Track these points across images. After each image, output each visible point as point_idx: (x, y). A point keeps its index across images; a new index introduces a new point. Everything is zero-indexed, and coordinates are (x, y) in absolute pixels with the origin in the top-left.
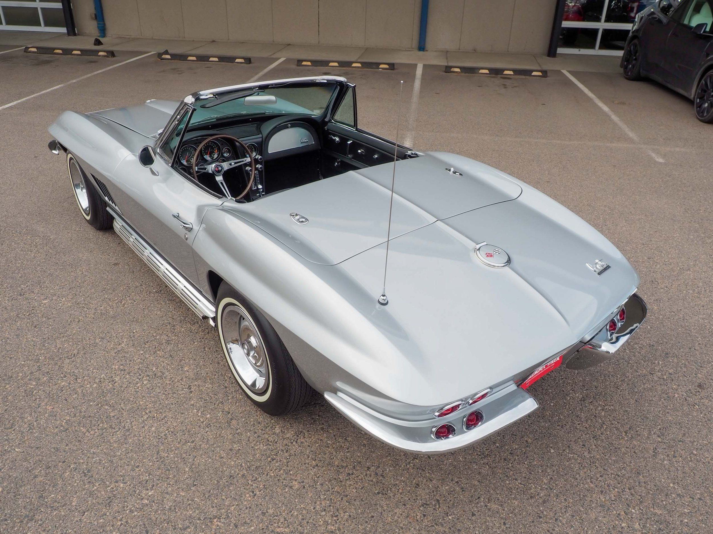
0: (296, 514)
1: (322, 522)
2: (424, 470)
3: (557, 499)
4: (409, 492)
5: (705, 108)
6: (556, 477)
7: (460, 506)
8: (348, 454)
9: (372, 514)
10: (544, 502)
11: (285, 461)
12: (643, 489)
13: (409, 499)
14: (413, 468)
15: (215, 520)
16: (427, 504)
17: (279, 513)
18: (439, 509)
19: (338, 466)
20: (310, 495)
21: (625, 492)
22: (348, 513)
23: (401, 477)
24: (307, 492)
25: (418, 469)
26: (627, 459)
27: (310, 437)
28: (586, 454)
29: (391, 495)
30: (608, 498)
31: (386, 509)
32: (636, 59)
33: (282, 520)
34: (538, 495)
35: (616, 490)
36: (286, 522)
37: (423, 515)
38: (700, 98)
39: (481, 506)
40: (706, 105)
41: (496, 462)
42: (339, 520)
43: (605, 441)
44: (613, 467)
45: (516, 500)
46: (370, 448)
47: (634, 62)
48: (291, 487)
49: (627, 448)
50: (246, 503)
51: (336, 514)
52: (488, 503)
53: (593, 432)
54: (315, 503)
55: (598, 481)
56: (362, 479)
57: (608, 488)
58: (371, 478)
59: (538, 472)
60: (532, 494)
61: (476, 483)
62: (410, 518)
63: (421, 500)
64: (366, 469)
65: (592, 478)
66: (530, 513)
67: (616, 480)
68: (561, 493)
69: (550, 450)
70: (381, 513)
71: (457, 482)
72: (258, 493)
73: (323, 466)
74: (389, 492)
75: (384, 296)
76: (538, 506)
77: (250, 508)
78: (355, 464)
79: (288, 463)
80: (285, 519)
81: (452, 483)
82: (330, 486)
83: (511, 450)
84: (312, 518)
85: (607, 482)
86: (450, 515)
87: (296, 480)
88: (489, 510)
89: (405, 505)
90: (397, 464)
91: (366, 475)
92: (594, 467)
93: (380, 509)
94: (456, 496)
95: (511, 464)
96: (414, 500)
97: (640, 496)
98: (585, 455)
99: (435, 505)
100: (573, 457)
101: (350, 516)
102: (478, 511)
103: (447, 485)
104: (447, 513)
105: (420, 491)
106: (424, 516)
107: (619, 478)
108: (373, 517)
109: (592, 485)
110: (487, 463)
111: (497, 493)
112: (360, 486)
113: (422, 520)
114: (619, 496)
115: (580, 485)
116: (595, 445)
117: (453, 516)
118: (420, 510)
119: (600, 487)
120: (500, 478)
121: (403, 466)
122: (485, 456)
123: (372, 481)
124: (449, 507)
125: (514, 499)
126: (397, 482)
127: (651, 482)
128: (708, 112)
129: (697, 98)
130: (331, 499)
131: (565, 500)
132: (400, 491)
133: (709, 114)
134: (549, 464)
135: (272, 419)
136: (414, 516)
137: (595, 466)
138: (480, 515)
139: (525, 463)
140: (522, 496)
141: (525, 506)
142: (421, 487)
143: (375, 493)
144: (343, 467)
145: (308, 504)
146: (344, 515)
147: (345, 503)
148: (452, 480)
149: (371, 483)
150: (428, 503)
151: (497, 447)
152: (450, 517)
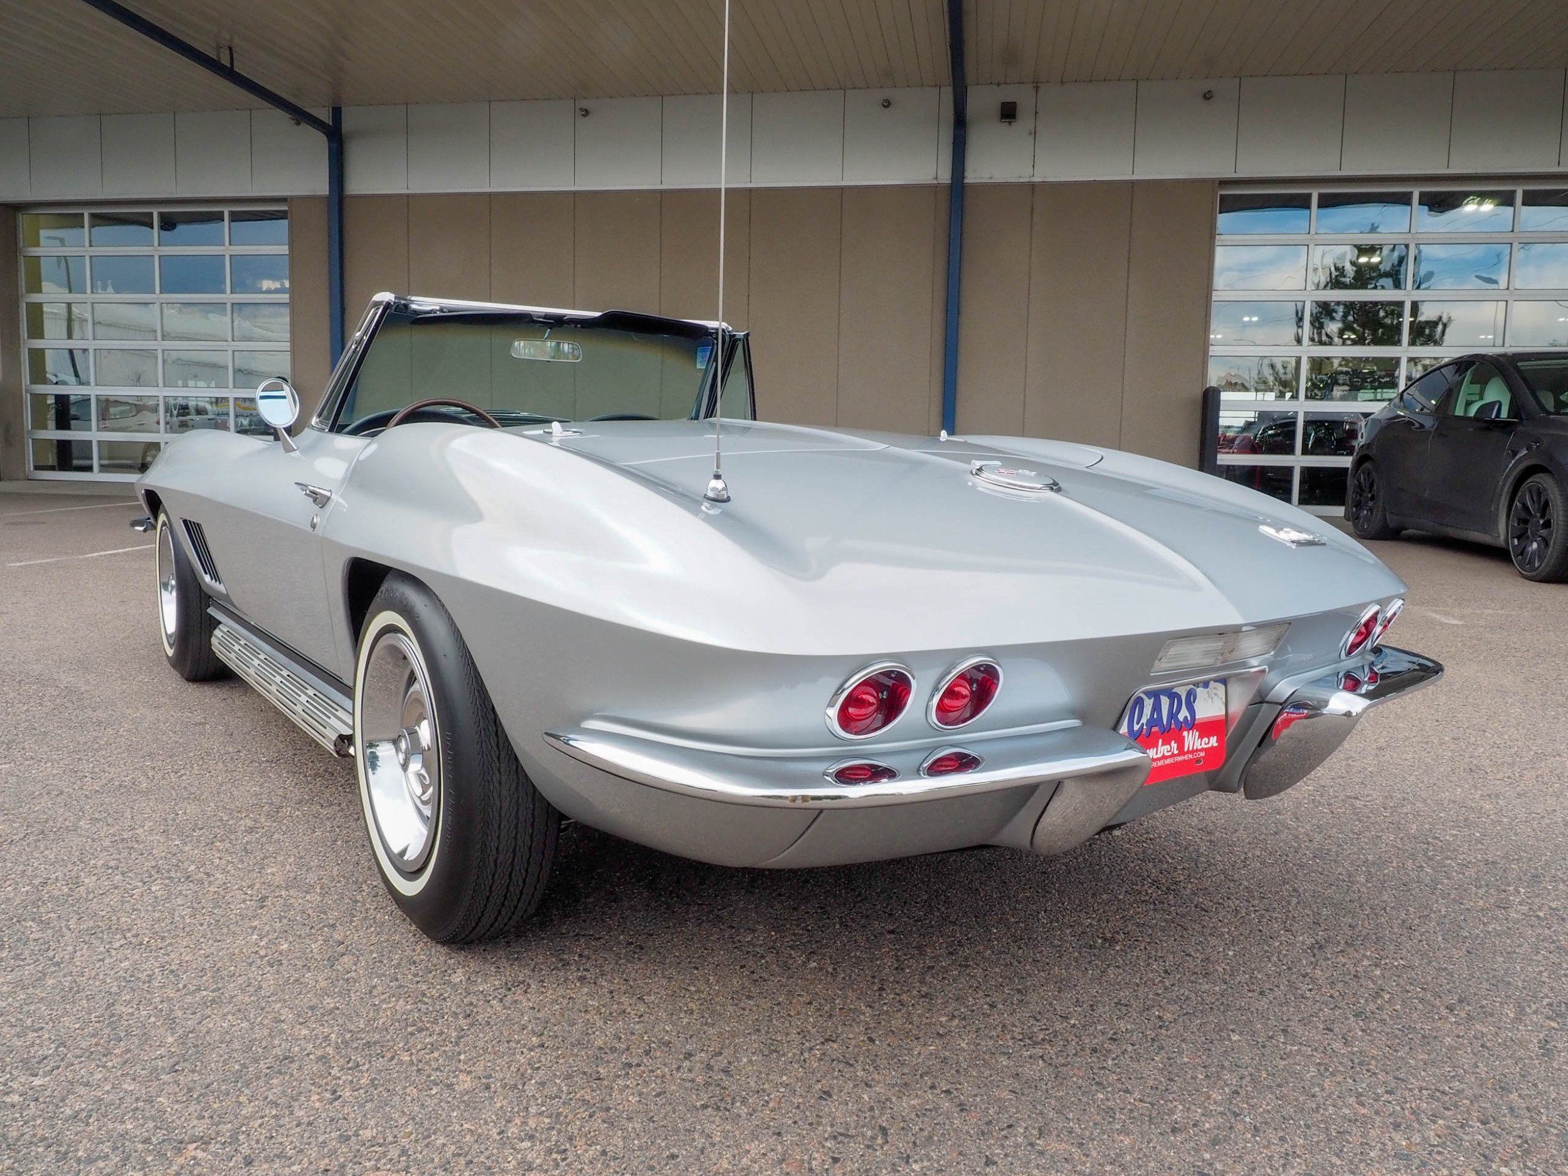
0: (439, 1142)
1: (514, 1162)
2: (852, 1065)
3: (1254, 1136)
4: (798, 1107)
5: (1533, 553)
6: (1249, 1089)
7: (950, 1143)
8: (637, 1027)
9: (675, 1151)
10: (1215, 1142)
11: (454, 1034)
12: (1526, 1122)
13: (795, 1123)
14: (820, 1060)
15: (192, 1146)
16: (847, 1136)
17: (390, 1139)
18: (882, 1148)
19: (600, 1048)
20: (499, 1105)
21: (1471, 1127)
22: (598, 1147)
23: (781, 1077)
24: (492, 1098)
25: (833, 1061)
26: (1465, 1059)
27: (543, 993)
28: (1337, 1045)
29: (744, 1111)
30: (1417, 1138)
31: (720, 1142)
32: (1373, 498)
33: (394, 1153)
34: (1195, 1125)
35: (1441, 1122)
36: (404, 1158)
37: (833, 1158)
38: (1519, 538)
39: (1017, 1146)
40: (1535, 545)
41: (1068, 1055)
42: (568, 1161)
43: (1391, 1022)
44: (1423, 1073)
45: (1128, 1134)
46: (703, 1017)
47: (1370, 504)
48: (450, 1086)
49: (1458, 1037)
50: (302, 1113)
51: (563, 1147)
52: (1039, 1139)
53: (1354, 1005)
54: (508, 1121)
55: (1381, 1103)
56: (663, 1076)
57: (1413, 1117)
58: (691, 1076)
59: (1194, 1078)
60: (1176, 1123)
61: (1005, 1095)
62: (788, 1165)
63: (832, 1126)
64: (681, 1057)
65: (1359, 1095)
66: (1172, 1164)
67: (1438, 1100)
68: (1266, 1123)
69: (1229, 1036)
70: (702, 1151)
71: (948, 1092)
72: (348, 1094)
73: (558, 1048)
74: (738, 1104)
75: (717, 477)
76: (1197, 1151)
77: (310, 1124)
78: (653, 1045)
79: (460, 1038)
80: (404, 1152)
81: (932, 1093)
82: (564, 1089)
83: (1115, 1033)
84: (487, 1153)
85: (1408, 1106)
86: (916, 1161)
87: (470, 1073)
88: (1041, 1153)
89: (779, 1134)
90: (775, 1051)
91: (678, 1068)
92: (1365, 1072)
93: (700, 1142)
94: (940, 1119)
95: (1114, 1059)
96: (811, 1124)
97: (1520, 1137)
98: (1334, 1047)
99: (873, 1138)
100: (1299, 1050)
101: (604, 1153)
102: (1006, 1155)
103: (917, 1095)
104: (908, 1157)
105: (830, 1107)
106: (835, 1160)
107: (1446, 1099)
108: (673, 1156)
109: (1364, 1111)
110: (1041, 1057)
111: (1067, 1118)
112: (653, 1089)
113: (827, 1170)
114: (1452, 1136)
115: (1326, 1110)
116: (1363, 1031)
117: (925, 1164)
118: (823, 1147)
119: (1390, 1115)
120: (1080, 1088)
121: (790, 1055)
122: (1036, 1043)
123: (693, 1081)
124: (914, 1143)
125: (1119, 1132)
126: (766, 1086)
127: (1548, 1108)
128: (1541, 559)
129: (1513, 538)
130: (559, 1115)
131: (1282, 1139)
132: (771, 1105)
133: (1546, 560)
134: (1226, 1064)
135: (451, 958)
136: (803, 1161)
137: (1368, 1071)
138: (1012, 1164)
139: (1153, 1060)
140: (1146, 1127)
141: (1154, 1148)
142: (835, 1098)
143: (695, 1107)
144: (613, 1050)
145: (486, 1123)
146: (586, 1151)
147: (597, 1123)
148: (933, 1087)
149: (689, 1085)
150: (852, 1132)
151: (1074, 1026)
152: (916, 1167)
